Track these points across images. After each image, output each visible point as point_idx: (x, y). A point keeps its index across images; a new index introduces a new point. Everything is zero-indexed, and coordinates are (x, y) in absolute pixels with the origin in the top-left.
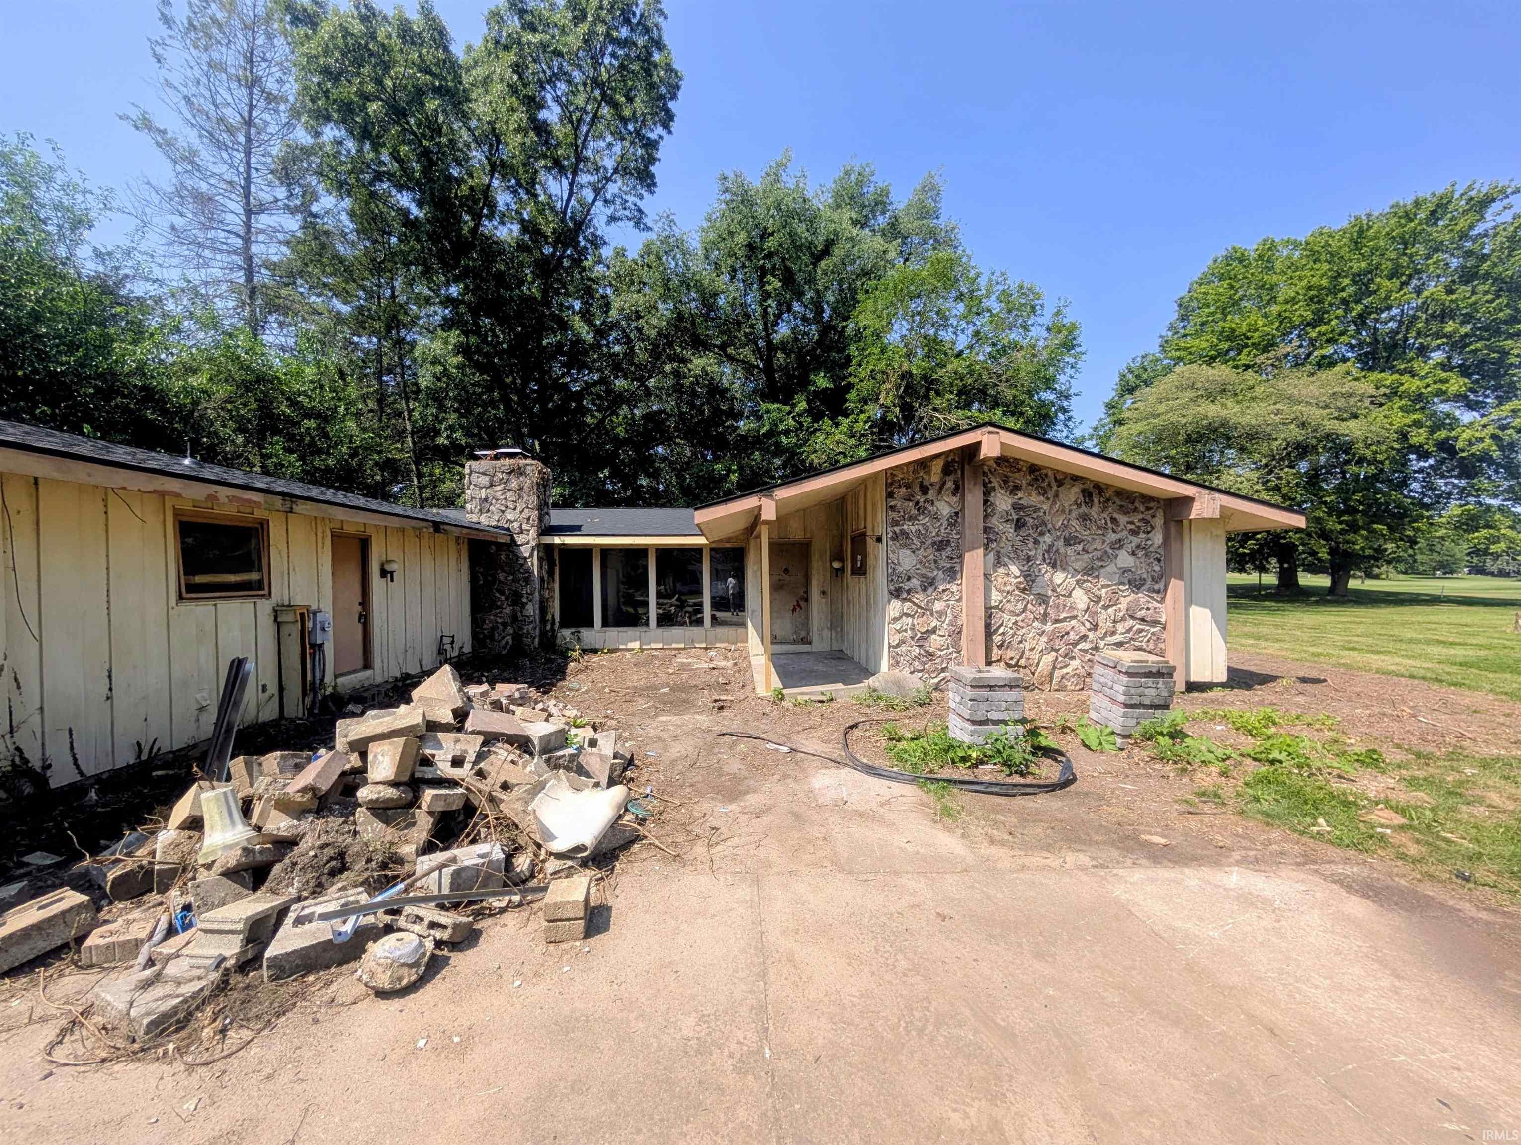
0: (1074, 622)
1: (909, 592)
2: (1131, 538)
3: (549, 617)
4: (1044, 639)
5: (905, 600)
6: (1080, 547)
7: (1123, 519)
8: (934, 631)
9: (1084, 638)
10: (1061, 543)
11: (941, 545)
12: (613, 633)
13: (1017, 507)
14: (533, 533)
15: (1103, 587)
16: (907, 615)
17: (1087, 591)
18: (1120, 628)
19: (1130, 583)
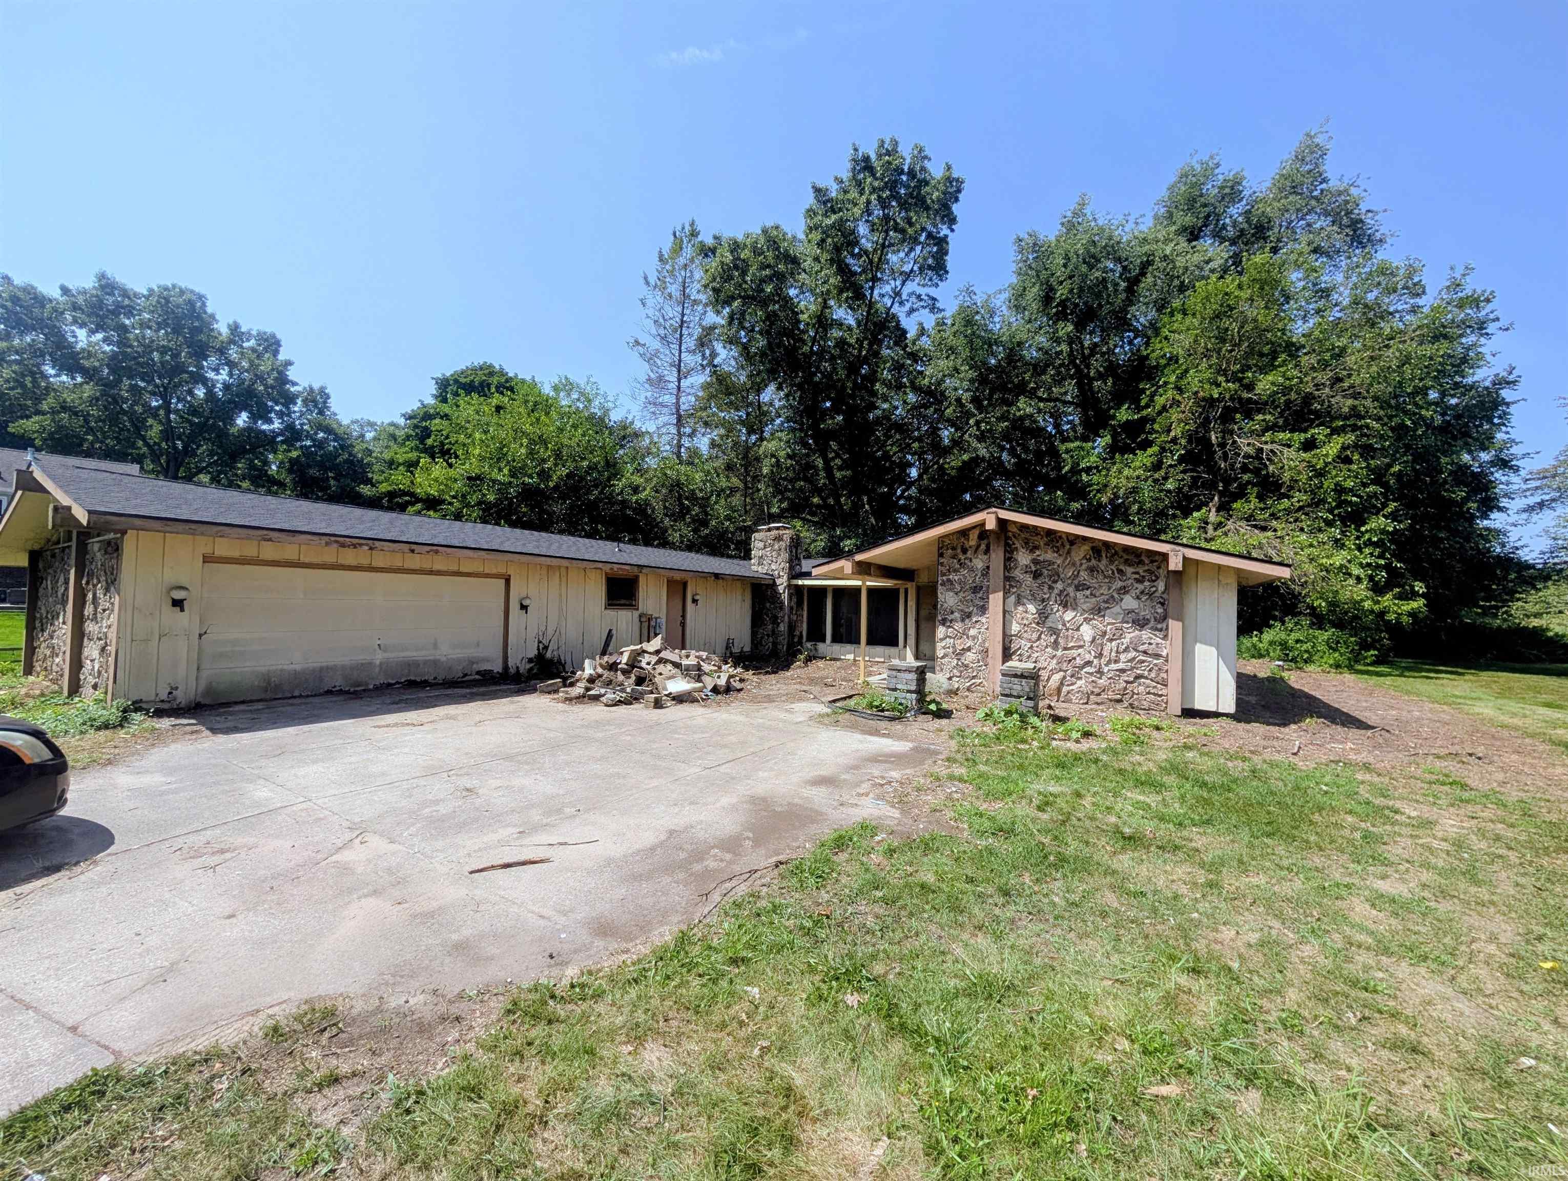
0: (1080, 651)
1: (951, 621)
2: (1136, 585)
3: (797, 633)
4: (1055, 661)
5: (949, 627)
6: (1088, 592)
7: (1129, 570)
8: (969, 649)
9: (1089, 663)
10: (1071, 590)
11: (976, 590)
12: (837, 647)
13: (1035, 562)
14: (785, 577)
15: (1109, 624)
16: (950, 637)
17: (1094, 627)
18: (1123, 657)
19: (1133, 622)
